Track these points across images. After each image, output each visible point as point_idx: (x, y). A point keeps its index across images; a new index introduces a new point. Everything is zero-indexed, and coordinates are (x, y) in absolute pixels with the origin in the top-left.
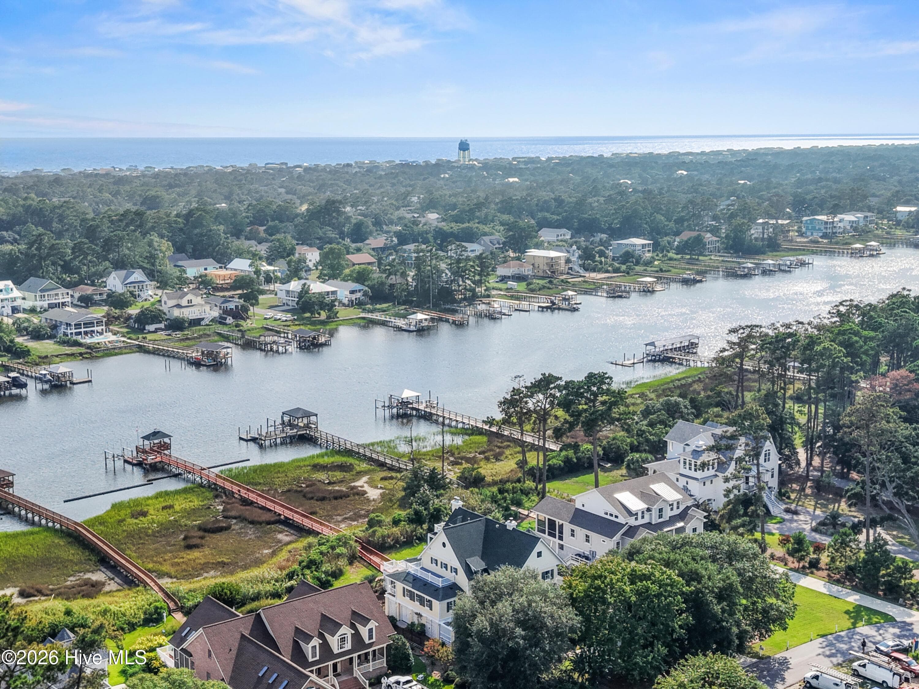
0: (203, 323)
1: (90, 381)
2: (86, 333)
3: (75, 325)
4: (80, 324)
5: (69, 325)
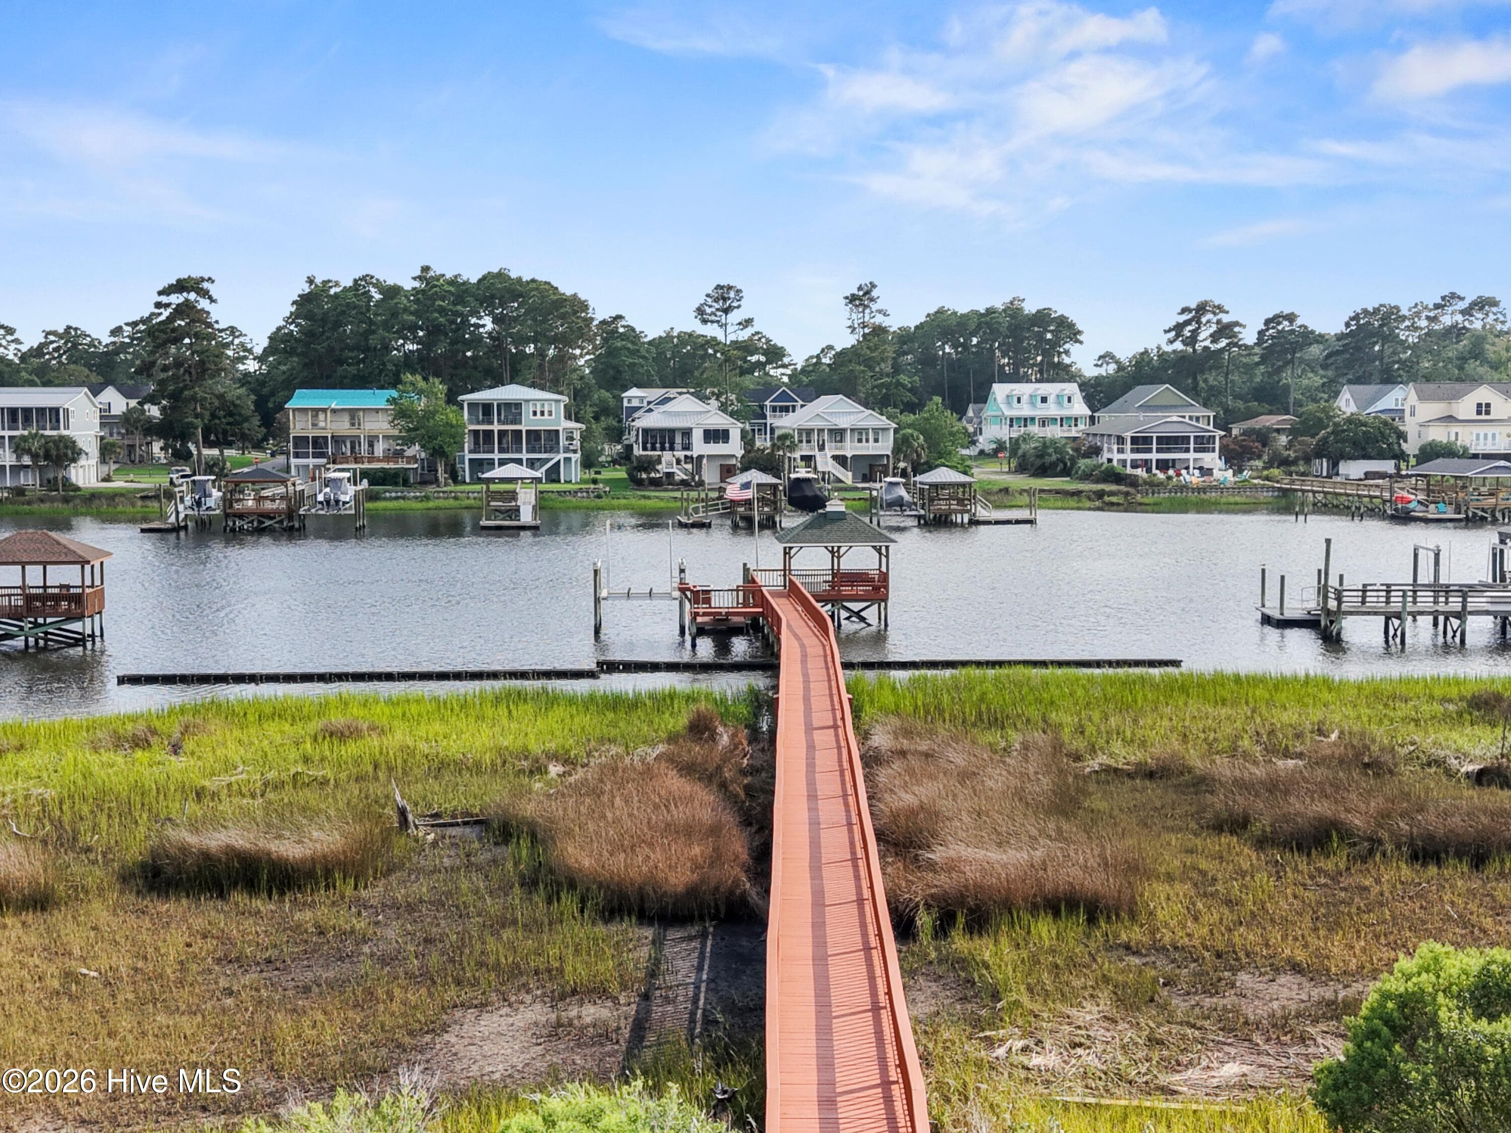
1: (1032, 522)
3: (1134, 440)
4: (1147, 440)
5: (1121, 440)
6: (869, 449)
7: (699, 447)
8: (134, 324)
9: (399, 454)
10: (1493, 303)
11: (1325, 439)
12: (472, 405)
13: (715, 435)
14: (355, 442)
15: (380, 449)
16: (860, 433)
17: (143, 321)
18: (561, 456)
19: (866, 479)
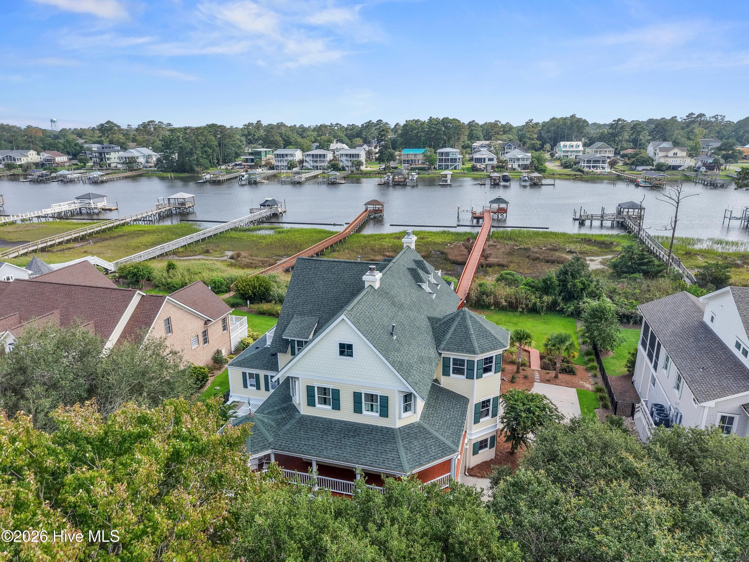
0: (679, 169)
1: (554, 185)
2: (593, 167)
3: (587, 161)
4: (591, 161)
5: (584, 161)
6: (525, 162)
7: (487, 162)
8: (366, 123)
9: (424, 163)
10: (704, 115)
11: (634, 161)
12: (439, 153)
13: (490, 160)
14: (415, 160)
15: (420, 162)
16: (523, 159)
17: (368, 122)
18: (457, 164)
19: (524, 169)
